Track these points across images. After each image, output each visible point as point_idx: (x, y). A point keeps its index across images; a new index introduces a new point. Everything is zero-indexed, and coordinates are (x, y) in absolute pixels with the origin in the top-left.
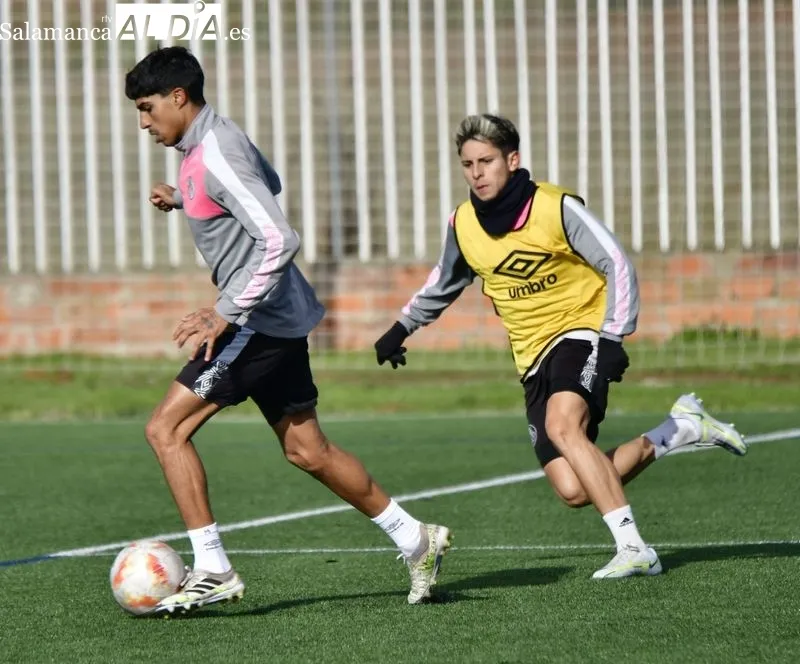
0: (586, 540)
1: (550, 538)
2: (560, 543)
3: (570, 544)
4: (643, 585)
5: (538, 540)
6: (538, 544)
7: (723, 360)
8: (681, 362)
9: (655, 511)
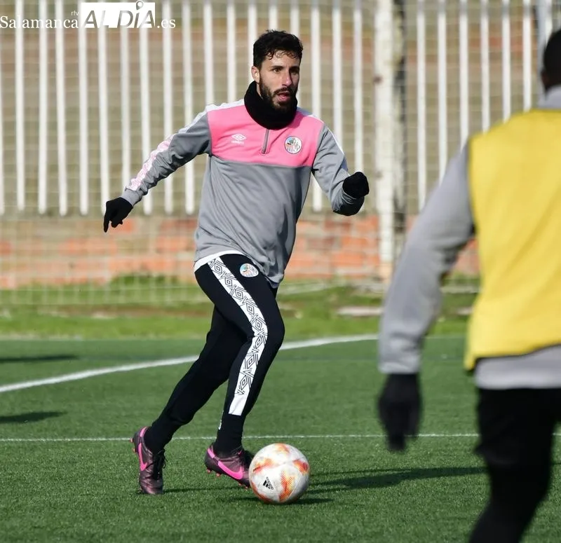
0: (76, 434)
1: (47, 433)
2: (56, 437)
3: (64, 438)
4: (129, 469)
5: (39, 434)
6: (40, 437)
7: (153, 299)
8: (122, 300)
9: (124, 414)
